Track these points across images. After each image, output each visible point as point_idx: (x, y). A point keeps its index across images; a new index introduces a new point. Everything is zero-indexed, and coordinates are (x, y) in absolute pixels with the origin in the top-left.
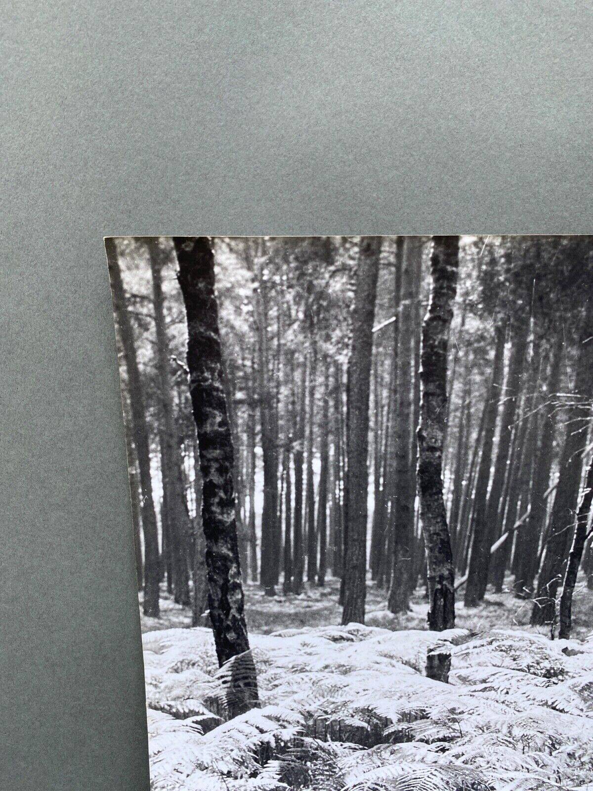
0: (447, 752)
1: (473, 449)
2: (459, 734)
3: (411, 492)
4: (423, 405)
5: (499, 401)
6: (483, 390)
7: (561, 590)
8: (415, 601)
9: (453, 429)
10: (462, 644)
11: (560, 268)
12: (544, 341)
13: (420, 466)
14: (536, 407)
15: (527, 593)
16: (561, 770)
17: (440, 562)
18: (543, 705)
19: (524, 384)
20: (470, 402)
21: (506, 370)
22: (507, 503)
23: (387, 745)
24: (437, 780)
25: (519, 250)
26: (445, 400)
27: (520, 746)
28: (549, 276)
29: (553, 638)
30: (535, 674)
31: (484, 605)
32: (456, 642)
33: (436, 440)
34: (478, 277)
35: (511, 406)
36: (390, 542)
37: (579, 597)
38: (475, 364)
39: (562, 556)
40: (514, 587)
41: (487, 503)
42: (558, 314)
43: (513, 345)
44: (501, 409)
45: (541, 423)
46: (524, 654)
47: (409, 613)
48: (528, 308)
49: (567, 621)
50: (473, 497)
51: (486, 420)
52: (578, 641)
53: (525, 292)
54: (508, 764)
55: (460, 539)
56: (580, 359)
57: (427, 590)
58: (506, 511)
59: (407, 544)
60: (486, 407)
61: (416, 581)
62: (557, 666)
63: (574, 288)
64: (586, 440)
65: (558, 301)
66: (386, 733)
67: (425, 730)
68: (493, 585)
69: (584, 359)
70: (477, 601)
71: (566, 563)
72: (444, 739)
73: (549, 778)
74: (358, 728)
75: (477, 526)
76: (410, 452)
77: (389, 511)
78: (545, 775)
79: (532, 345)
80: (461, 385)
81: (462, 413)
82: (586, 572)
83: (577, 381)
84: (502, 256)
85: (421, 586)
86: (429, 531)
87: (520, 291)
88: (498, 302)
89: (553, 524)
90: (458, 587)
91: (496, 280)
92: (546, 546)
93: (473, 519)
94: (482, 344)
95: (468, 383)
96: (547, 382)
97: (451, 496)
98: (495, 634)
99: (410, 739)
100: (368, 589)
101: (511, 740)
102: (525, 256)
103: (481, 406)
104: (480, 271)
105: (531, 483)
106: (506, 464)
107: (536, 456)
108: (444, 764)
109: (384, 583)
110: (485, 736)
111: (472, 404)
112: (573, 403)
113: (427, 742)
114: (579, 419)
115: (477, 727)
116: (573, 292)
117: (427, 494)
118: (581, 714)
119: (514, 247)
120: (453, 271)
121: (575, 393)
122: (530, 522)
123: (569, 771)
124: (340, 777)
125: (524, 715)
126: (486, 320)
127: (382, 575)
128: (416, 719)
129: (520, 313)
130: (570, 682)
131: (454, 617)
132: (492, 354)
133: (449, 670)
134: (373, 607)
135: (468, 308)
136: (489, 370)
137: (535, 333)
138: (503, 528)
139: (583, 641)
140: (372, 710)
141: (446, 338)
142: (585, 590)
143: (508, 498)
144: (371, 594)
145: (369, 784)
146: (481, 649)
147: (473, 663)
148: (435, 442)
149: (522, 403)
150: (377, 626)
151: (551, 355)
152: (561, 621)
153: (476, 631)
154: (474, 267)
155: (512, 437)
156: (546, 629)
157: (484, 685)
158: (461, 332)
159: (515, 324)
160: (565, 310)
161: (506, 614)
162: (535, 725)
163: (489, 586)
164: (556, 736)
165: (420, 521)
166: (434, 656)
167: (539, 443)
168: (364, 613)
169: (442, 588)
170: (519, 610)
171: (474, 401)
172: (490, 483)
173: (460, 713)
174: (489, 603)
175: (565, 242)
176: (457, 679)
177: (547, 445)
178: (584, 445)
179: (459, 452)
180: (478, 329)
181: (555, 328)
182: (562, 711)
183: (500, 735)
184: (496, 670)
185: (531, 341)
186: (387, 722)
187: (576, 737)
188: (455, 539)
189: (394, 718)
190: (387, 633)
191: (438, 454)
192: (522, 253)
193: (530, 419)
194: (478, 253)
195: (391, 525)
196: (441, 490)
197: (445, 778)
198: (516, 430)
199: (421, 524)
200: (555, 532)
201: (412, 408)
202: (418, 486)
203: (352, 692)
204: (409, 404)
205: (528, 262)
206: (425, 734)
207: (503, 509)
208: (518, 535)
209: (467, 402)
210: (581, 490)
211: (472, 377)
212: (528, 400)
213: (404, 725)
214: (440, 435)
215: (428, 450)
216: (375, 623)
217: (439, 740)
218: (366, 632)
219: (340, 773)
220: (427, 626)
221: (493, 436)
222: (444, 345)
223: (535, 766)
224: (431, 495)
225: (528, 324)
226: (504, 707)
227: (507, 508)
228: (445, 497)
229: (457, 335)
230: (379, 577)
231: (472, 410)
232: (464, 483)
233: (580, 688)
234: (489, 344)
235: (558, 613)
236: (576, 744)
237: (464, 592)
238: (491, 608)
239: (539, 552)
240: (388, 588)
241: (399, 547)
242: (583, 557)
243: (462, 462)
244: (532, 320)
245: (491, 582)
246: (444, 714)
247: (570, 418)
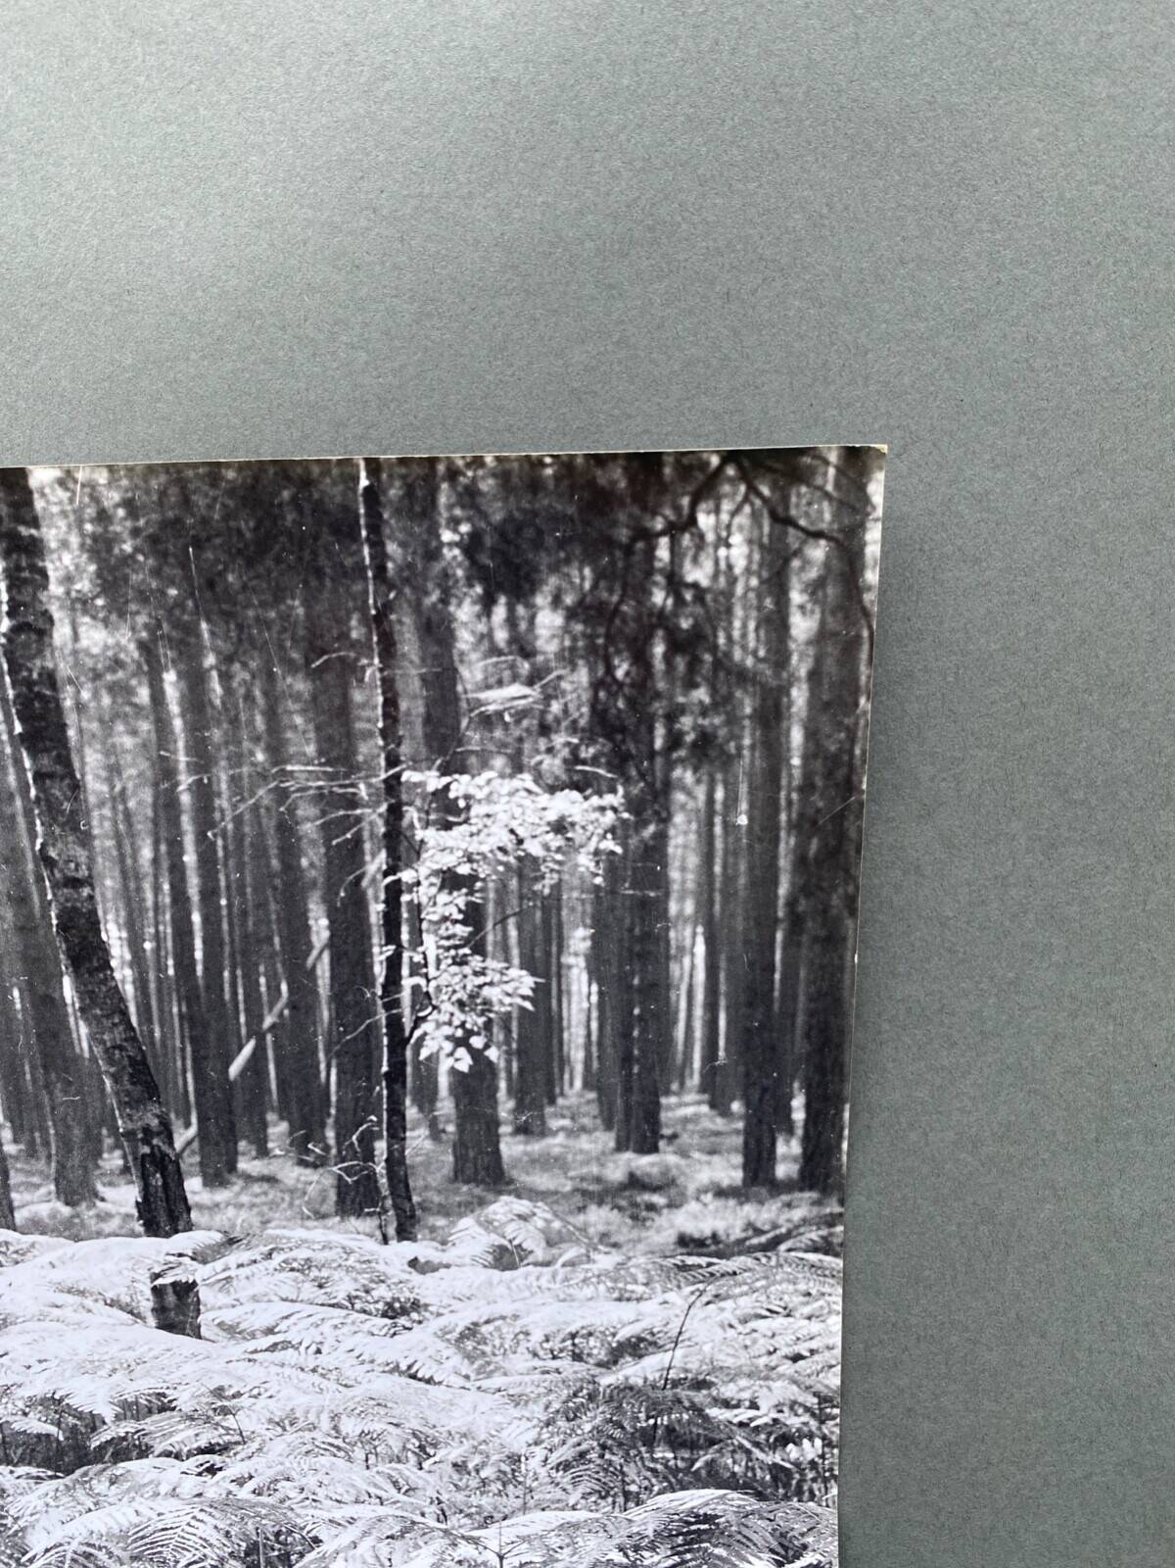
0: (220, 1475)
1: (150, 879)
2: (237, 1438)
3: (51, 967)
4: (37, 797)
5: (177, 784)
6: (144, 765)
7: (381, 1147)
8: (106, 1180)
9: (104, 843)
10: (214, 1260)
11: (232, 524)
12: (237, 666)
13: (58, 917)
14: (252, 794)
15: (318, 1157)
16: (444, 1497)
17: (139, 1101)
18: (391, 1372)
19: (219, 750)
20: (124, 790)
21: (178, 724)
22: (240, 981)
23: (100, 1466)
24: (206, 1531)
25: (148, 492)
26: (77, 787)
27: (359, 1454)
28: (218, 541)
29: (385, 1240)
30: (365, 1312)
31: (240, 1183)
32: (201, 1257)
33: (77, 865)
34: (82, 546)
35: (204, 794)
36: (33, 1068)
37: (419, 1159)
38: (116, 716)
39: (368, 1079)
40: (291, 1145)
41: (201, 982)
42: (251, 613)
43: (180, 675)
44: (185, 799)
45: (270, 824)
46: (336, 1275)
47: (99, 1204)
48: (190, 603)
49: (407, 1206)
50: (171, 972)
51: (163, 822)
52: (435, 1244)
53: (178, 572)
54: (340, 1490)
55: (165, 1055)
56: (314, 698)
57: (125, 1157)
58: (241, 997)
59: (66, 1070)
60: (156, 797)
61: (100, 1141)
62: (405, 1295)
63: (269, 563)
64: (363, 853)
65: (244, 587)
66: (94, 1444)
67: (171, 1434)
68: (250, 1142)
69: (322, 698)
70: (227, 1175)
71: (380, 1094)
72: (210, 1450)
73: (423, 1515)
74: (39, 1436)
75: (191, 1029)
76: (34, 889)
77: (18, 1006)
78: (415, 1508)
79: (214, 674)
80: (99, 756)
81: (114, 808)
82: (421, 1109)
83: (318, 741)
84: (117, 505)
85: (112, 1149)
86: (103, 1042)
87: (167, 570)
88: (131, 594)
89: (338, 1016)
90: (183, 1150)
91: (116, 551)
92: (334, 1062)
93: (181, 1016)
94: (120, 674)
95: (110, 751)
96: (262, 744)
97: (128, 972)
98: (275, 1238)
99: (144, 1452)
100: (10, 1162)
101: (339, 1442)
102: (161, 503)
103: (147, 795)
104: (82, 534)
105: (277, 940)
106: (219, 907)
107: (275, 888)
108: (217, 1497)
109: (39, 1148)
110: (289, 1437)
111: (129, 792)
112: (321, 783)
113: (178, 1456)
114: (341, 813)
115: (270, 1421)
116: (269, 572)
117: (83, 970)
118: (468, 1385)
119: (137, 487)
120: (31, 536)
121: (320, 765)
122: (291, 1016)
123: (460, 1498)
124: (15, 1534)
125: (357, 1391)
126: (117, 629)
127: (32, 1132)
128: (150, 1412)
129: (177, 612)
130: (434, 1324)
131: (189, 1210)
132: (143, 695)
133: (198, 1312)
134: (27, 1197)
135: (78, 606)
136: (145, 726)
137: (218, 652)
138: (243, 1031)
139: (444, 1243)
140: (60, 1401)
141: (50, 665)
142: (428, 1145)
143: (239, 972)
144: (17, 1170)
145: (75, 1545)
146: (254, 1267)
147: (243, 1295)
148: (77, 870)
149: (224, 786)
150: (43, 1233)
151: (257, 693)
152: (395, 1206)
153: (236, 1234)
154: (69, 526)
155: (220, 853)
156: (369, 1224)
157: (271, 1339)
158: (75, 652)
159: (174, 634)
160: (263, 605)
161: (287, 1198)
162: (382, 1411)
163: (242, 1145)
164: (425, 1430)
165: (81, 1023)
166: (164, 1286)
167: (275, 863)
168: (11, 1210)
169: (152, 1154)
170: (310, 1189)
171: (130, 785)
172: (198, 943)
173: (234, 1396)
174: (249, 1179)
175: (231, 474)
176: (217, 1330)
177: (290, 866)
178: (362, 864)
179: (126, 887)
180: (106, 647)
181: (252, 640)
182: (429, 1381)
183: (314, 1434)
184: (287, 1308)
185: (211, 668)
186: (94, 1423)
187: (464, 1430)
188: (155, 1056)
189: (108, 1413)
190: (65, 1247)
191: (86, 891)
192: (155, 498)
193: (247, 817)
194: (71, 500)
195: (27, 1034)
196: (108, 962)
197: (221, 1525)
198: (225, 838)
199: (84, 1030)
200: (345, 1033)
201: (19, 803)
202: (62, 956)
203: (17, 1367)
204: (11, 797)
205: (170, 514)
206: (172, 1440)
207: (234, 993)
208: (275, 1043)
209: (118, 788)
210: (376, 950)
211: (117, 740)
212: (234, 780)
213: (128, 1427)
214: (81, 854)
215: (65, 885)
216: (36, 1226)
217: (202, 1451)
218: (24, 1246)
219: (16, 1527)
220: (138, 1227)
221: (181, 853)
222: (50, 678)
223: (394, 1491)
224: (91, 974)
225: (198, 635)
226: (316, 1378)
227: (240, 991)
228: (117, 975)
229: (70, 659)
230: (26, 1136)
231: (132, 804)
232: (148, 946)
233: (456, 1335)
234: (134, 675)
235: (385, 1192)
236: (467, 1444)
237: (197, 1159)
238: (257, 1188)
239: (323, 1075)
240: (49, 1157)
241: (53, 1076)
242: (409, 1080)
243: (135, 905)
244: (204, 626)
245: (247, 1137)
246: (204, 1400)
247: (324, 813)
